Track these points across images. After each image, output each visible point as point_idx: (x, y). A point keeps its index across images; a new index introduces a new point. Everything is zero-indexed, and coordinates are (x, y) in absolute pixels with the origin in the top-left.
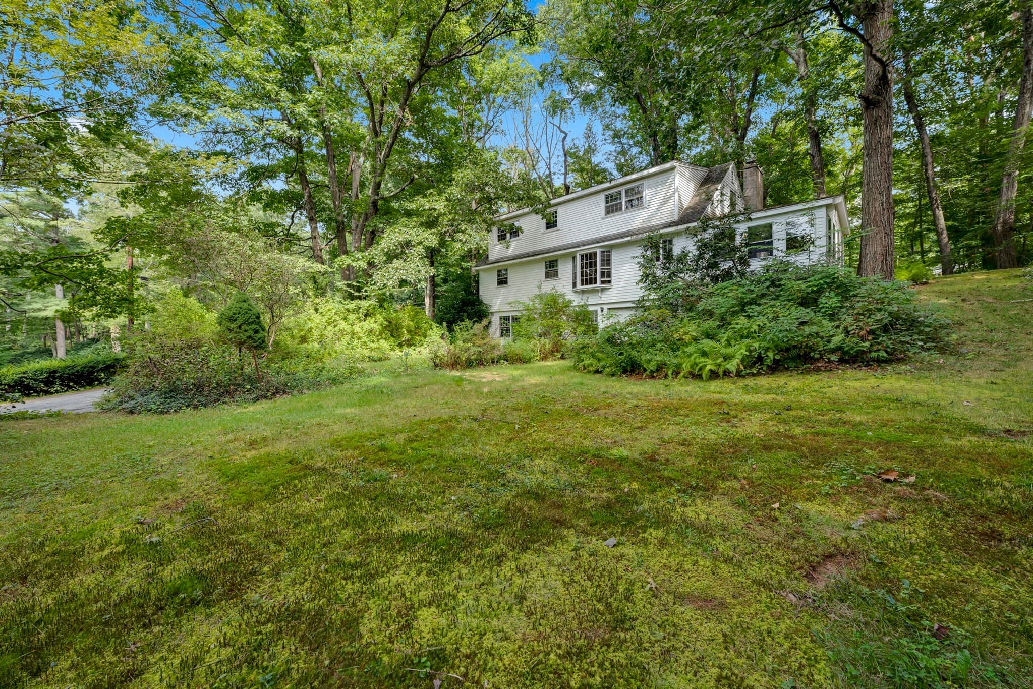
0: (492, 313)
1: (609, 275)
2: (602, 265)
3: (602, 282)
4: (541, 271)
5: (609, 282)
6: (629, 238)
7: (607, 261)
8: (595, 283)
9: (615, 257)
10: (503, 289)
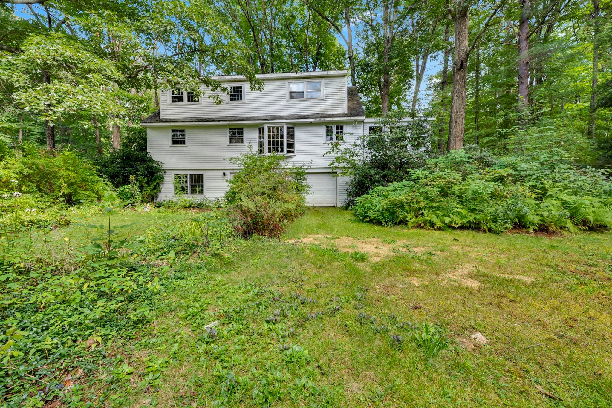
0: (165, 171)
1: (292, 147)
2: (288, 138)
3: (289, 152)
4: (226, 135)
5: (293, 152)
6: (313, 120)
7: (291, 135)
8: (282, 151)
9: (298, 133)
10: (179, 148)
